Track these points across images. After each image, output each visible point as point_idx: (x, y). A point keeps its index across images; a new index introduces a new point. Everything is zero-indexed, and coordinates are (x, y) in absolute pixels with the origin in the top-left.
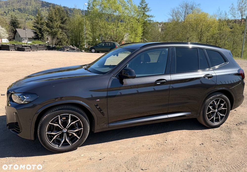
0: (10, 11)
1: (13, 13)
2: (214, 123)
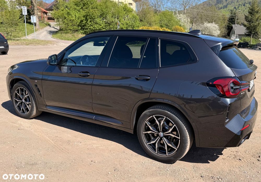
0: (240, 6)
1: (243, 8)
2: (156, 153)
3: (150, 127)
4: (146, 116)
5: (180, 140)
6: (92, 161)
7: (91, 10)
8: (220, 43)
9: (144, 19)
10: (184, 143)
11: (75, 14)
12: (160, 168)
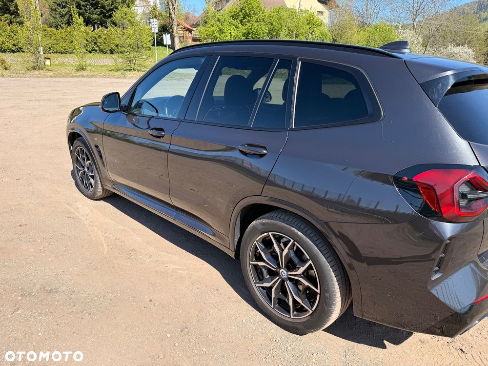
2: (271, 307)
3: (262, 254)
4: (256, 231)
5: (318, 296)
6: (150, 301)
7: (255, 24)
8: (450, 73)
9: (341, 37)
10: (326, 305)
11: (229, 31)
12: (274, 340)
